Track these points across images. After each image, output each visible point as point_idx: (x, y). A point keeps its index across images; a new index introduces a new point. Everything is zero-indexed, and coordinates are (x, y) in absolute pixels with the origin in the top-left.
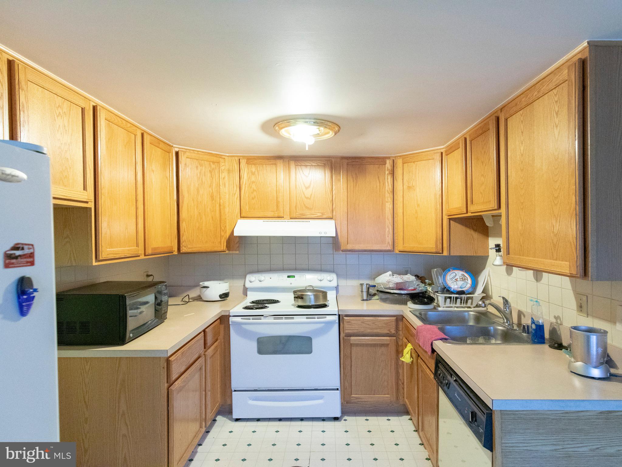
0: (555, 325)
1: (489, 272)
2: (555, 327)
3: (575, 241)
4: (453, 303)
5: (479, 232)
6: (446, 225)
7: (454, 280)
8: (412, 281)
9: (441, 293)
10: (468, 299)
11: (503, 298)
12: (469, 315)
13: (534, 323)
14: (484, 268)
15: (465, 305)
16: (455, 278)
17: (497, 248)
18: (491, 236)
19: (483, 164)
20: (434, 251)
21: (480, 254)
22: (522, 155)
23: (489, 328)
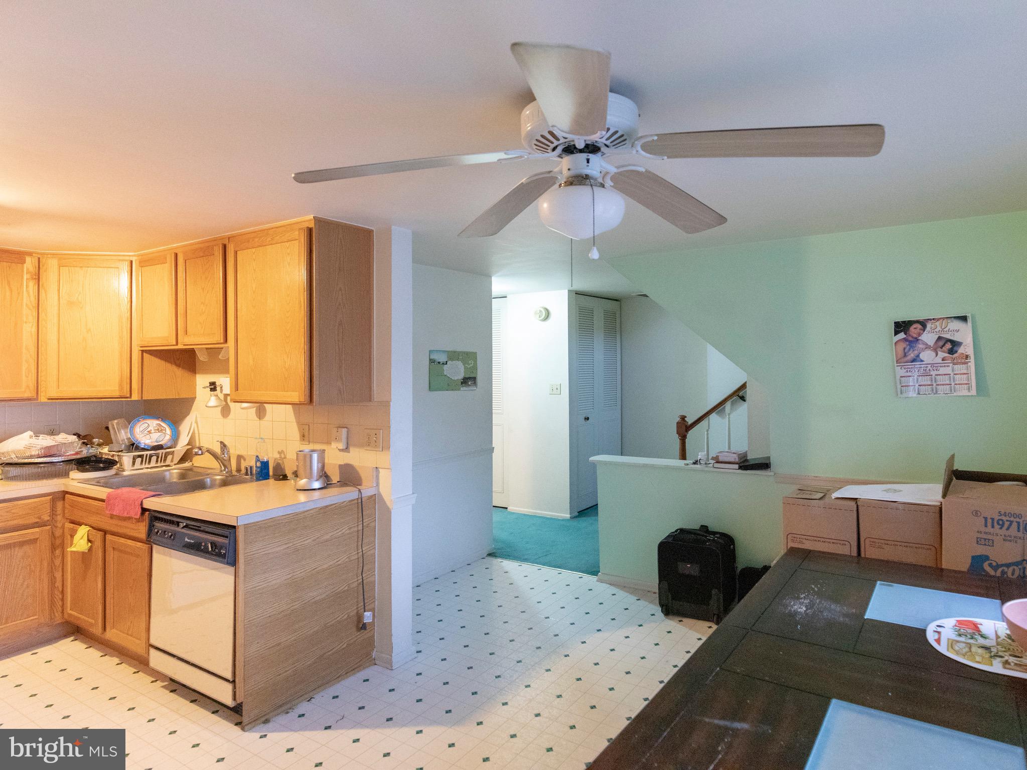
0: (280, 460)
1: (196, 417)
2: (279, 461)
3: (303, 374)
4: (145, 464)
5: (183, 368)
6: (137, 358)
7: (146, 432)
8: (72, 443)
9: (127, 452)
10: (167, 455)
11: (221, 442)
12: (171, 474)
13: (259, 461)
14: (188, 414)
15: (162, 464)
16: (148, 430)
17: (212, 387)
18: (199, 373)
19: (203, 291)
20: (117, 394)
21: (183, 395)
22: (254, 292)
23: (205, 480)
